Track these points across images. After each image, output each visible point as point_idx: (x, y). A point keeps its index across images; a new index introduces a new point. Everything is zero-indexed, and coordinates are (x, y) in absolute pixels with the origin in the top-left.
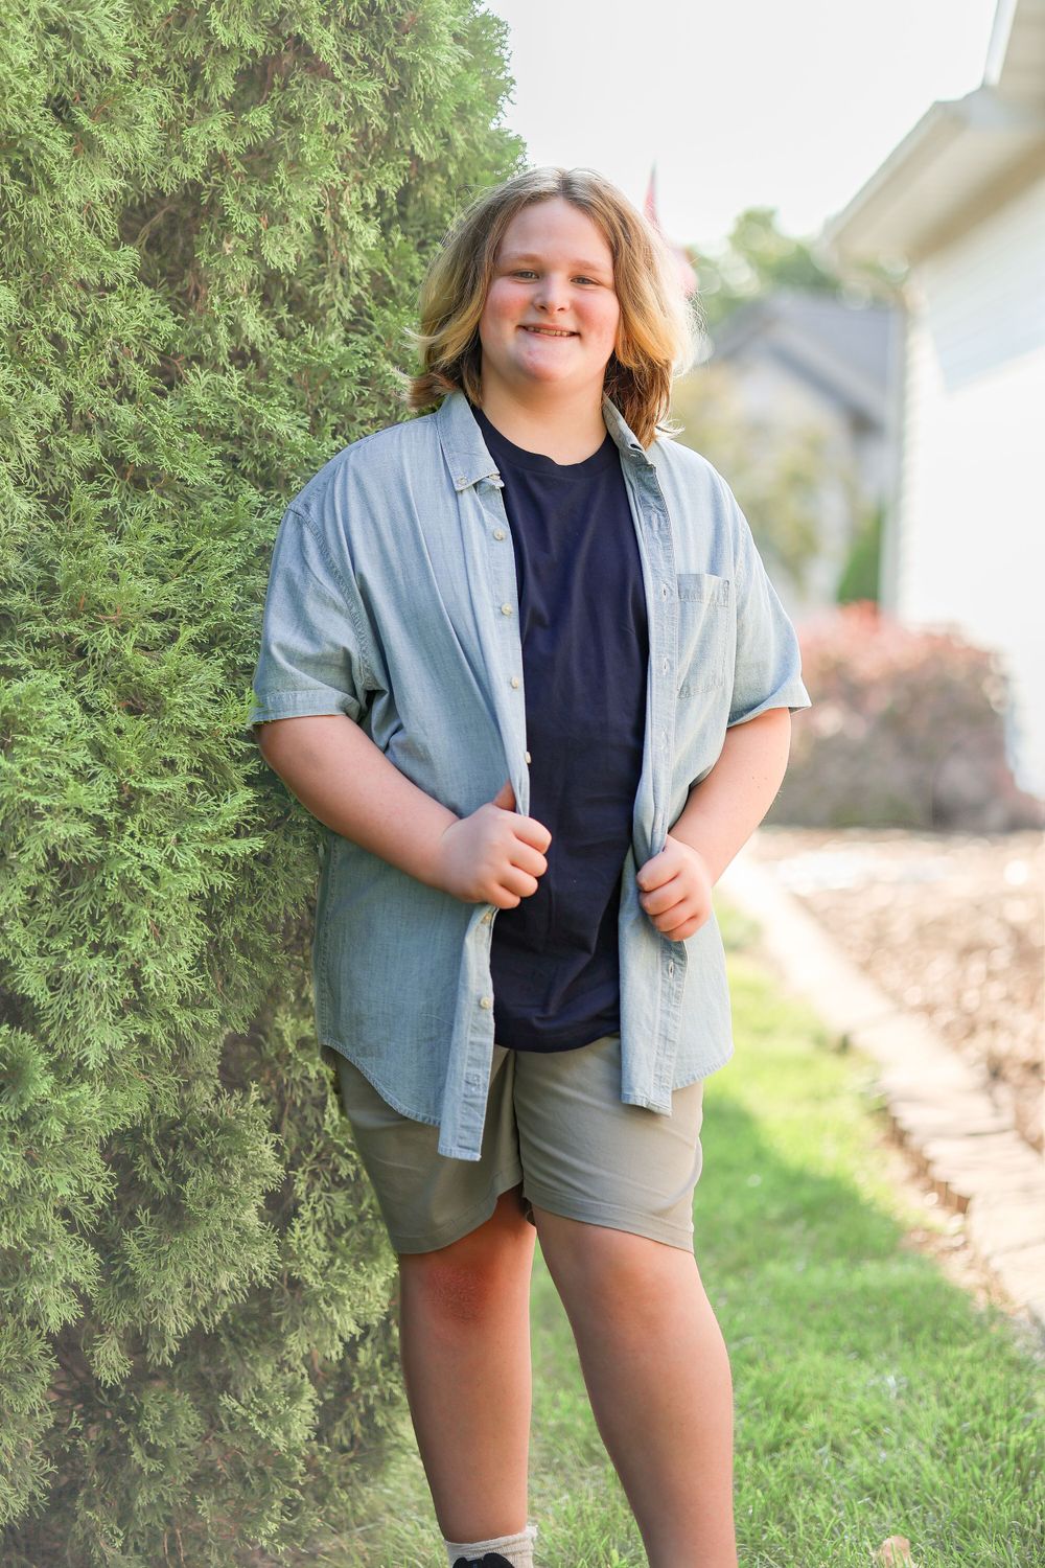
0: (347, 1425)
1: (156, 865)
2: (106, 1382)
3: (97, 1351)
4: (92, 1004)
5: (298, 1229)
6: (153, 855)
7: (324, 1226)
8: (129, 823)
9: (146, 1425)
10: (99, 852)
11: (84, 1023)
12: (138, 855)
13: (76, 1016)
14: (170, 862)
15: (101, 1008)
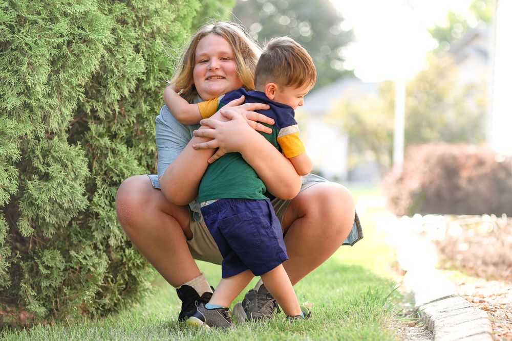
0: (123, 276)
1: (30, 43)
2: (24, 235)
3: (20, 223)
4: (10, 91)
5: (97, 196)
6: (29, 40)
7: (108, 199)
8: (22, 29)
9: (44, 259)
10: (11, 39)
11: (7, 97)
12: (24, 39)
13: (4, 94)
14: (35, 42)
15: (13, 92)
